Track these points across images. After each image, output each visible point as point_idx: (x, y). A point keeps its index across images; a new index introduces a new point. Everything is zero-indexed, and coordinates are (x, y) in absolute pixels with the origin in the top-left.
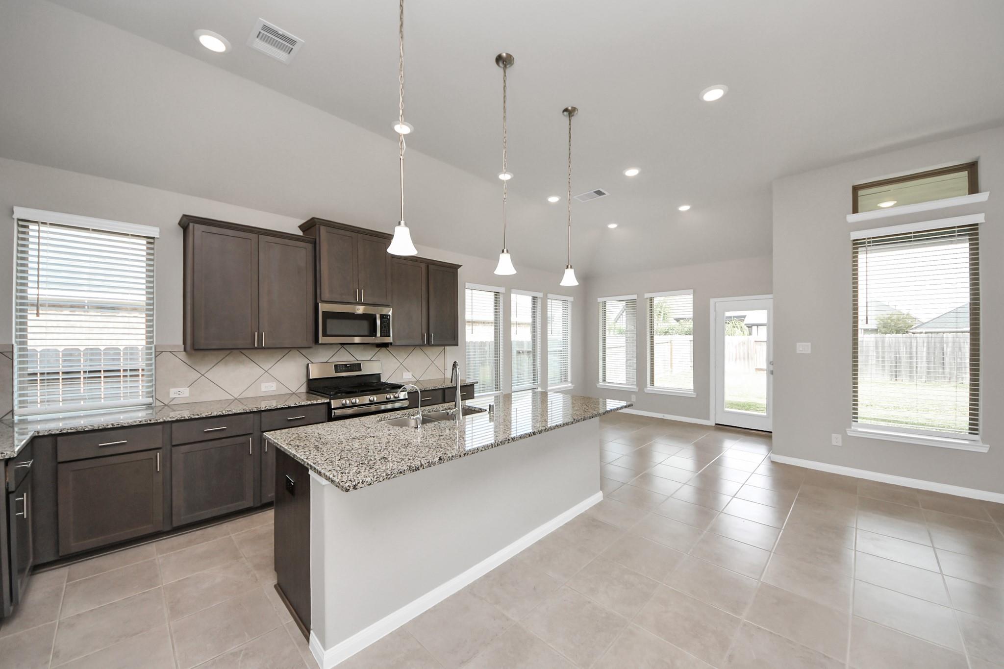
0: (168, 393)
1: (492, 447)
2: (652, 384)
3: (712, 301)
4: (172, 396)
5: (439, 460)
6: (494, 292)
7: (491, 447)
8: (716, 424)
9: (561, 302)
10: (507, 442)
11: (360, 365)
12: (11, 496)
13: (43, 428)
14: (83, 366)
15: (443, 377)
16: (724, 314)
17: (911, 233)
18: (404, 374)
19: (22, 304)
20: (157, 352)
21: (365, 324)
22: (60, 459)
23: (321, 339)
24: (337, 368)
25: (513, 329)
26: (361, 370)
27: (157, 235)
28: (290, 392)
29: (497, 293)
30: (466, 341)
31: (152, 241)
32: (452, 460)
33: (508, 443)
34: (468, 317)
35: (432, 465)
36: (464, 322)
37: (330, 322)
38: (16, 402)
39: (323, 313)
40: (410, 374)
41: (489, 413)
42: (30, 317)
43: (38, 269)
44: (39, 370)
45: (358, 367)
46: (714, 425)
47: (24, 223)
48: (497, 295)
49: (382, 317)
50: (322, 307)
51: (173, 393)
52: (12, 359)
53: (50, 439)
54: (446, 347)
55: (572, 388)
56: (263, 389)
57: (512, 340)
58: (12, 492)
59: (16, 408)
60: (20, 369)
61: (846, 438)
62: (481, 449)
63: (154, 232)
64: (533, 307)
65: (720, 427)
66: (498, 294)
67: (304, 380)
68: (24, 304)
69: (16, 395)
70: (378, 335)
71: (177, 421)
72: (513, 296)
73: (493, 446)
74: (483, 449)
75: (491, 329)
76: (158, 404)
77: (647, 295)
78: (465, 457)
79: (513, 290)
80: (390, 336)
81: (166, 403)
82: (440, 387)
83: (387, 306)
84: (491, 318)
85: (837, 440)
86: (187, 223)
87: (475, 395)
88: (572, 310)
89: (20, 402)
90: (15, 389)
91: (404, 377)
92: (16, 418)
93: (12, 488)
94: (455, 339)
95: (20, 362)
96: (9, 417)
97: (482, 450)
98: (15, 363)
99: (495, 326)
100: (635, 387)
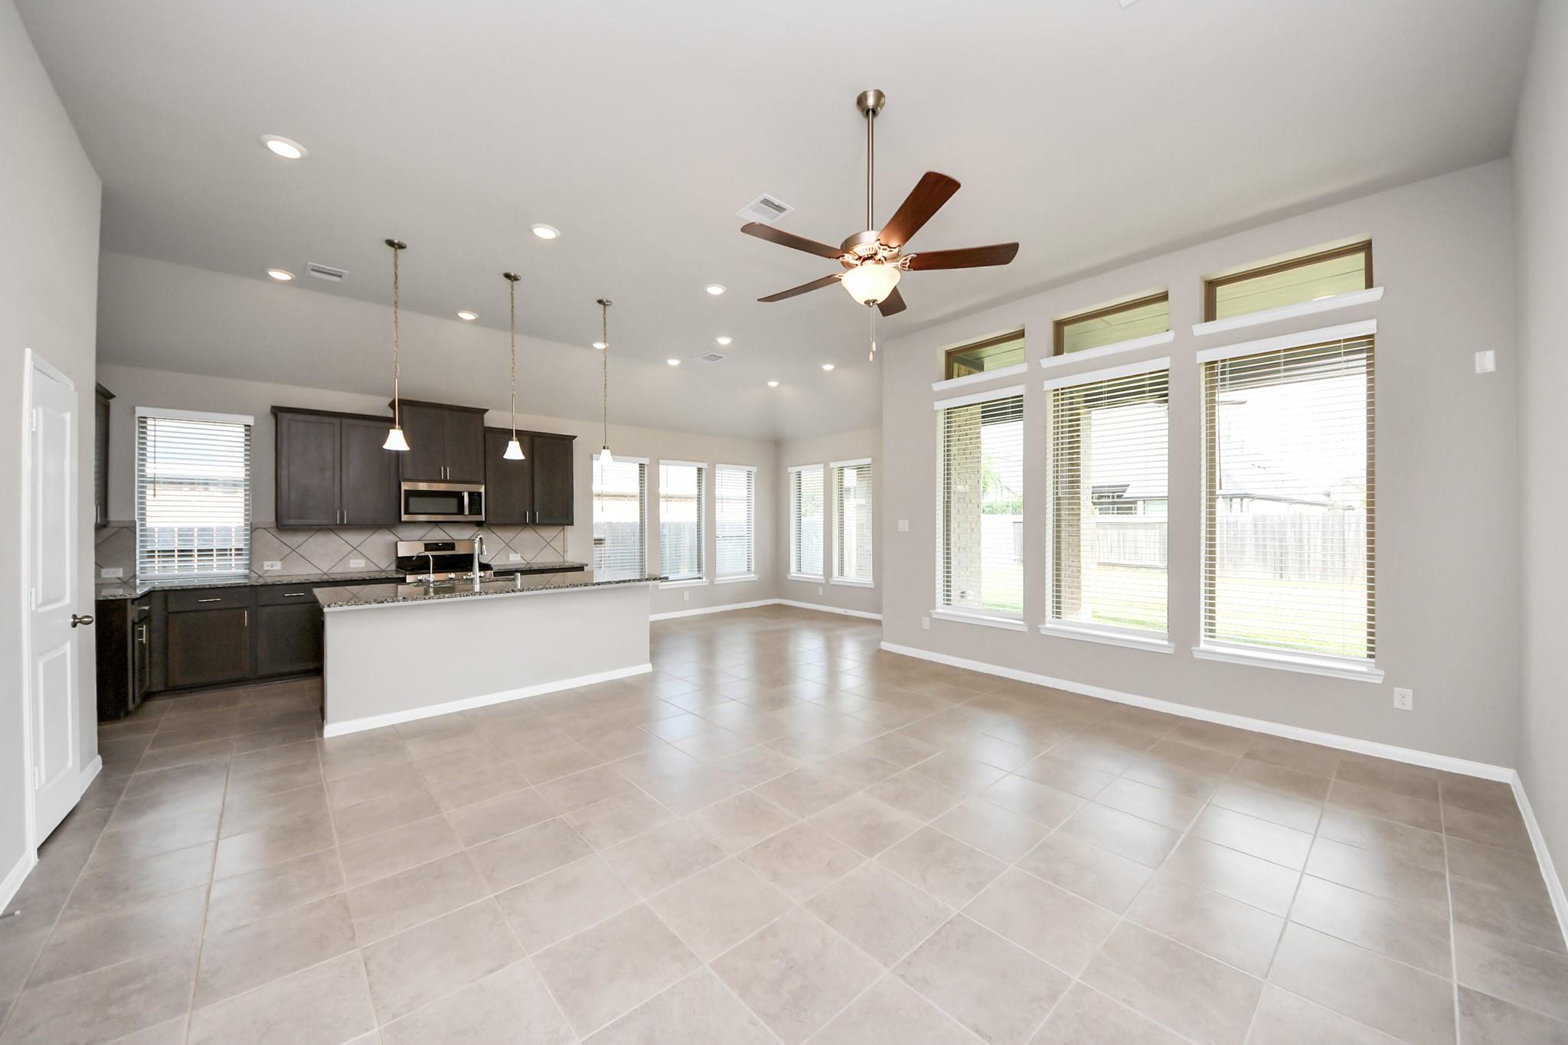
0: (263, 566)
2: (841, 573)
4: (266, 568)
6: (638, 464)
11: (454, 544)
12: (136, 626)
13: (157, 585)
14: (196, 545)
15: (562, 560)
18: (511, 555)
19: (142, 482)
20: (253, 529)
21: (454, 502)
22: (170, 610)
23: (404, 518)
24: (428, 547)
25: (663, 504)
26: (454, 550)
27: (252, 424)
28: (378, 569)
29: (642, 464)
30: (595, 519)
31: (248, 428)
34: (596, 488)
37: (412, 500)
38: (138, 569)
39: (406, 491)
40: (519, 555)
42: (148, 498)
43: (155, 458)
44: (156, 548)
45: (450, 546)
47: (143, 420)
48: (641, 466)
49: (471, 494)
50: (405, 486)
51: (267, 565)
52: (135, 532)
53: (163, 593)
54: (566, 527)
55: (756, 579)
56: (352, 566)
57: (662, 520)
58: (136, 623)
59: (138, 573)
60: (142, 547)
61: (933, 621)
63: (250, 420)
64: (697, 479)
67: (394, 558)
68: (145, 481)
69: (138, 562)
70: (467, 512)
71: (262, 585)
72: (662, 469)
75: (636, 504)
76: (254, 575)
79: (663, 461)
80: (481, 514)
81: (261, 574)
83: (479, 483)
85: (926, 623)
86: (277, 411)
89: (141, 568)
90: (137, 557)
91: (510, 559)
92: (138, 581)
93: (136, 620)
94: (568, 518)
95: (141, 541)
96: (132, 580)
98: (138, 536)
99: (640, 501)
100: (822, 578)
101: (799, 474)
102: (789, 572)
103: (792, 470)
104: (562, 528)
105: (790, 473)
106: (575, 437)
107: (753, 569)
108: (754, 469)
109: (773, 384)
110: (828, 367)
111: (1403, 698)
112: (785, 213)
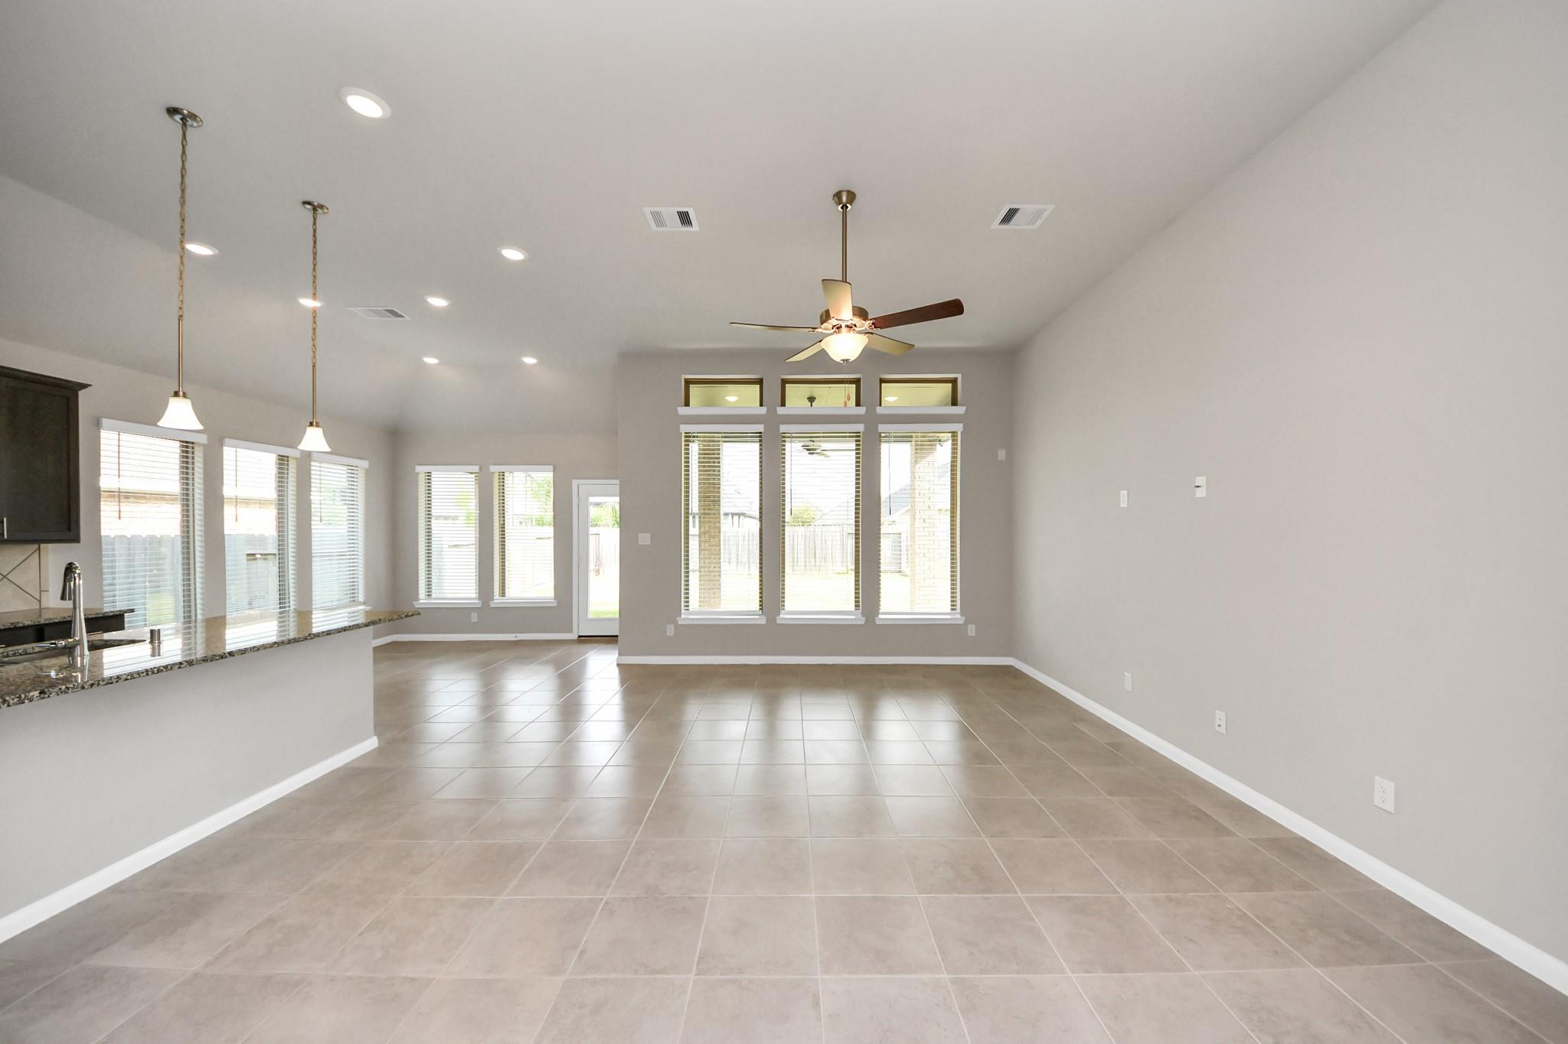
1: (148, 674)
2: (503, 593)
3: (575, 483)
5: (40, 693)
6: (181, 441)
7: (144, 674)
8: (580, 636)
9: (345, 468)
10: (177, 667)
15: (38, 607)
16: (588, 500)
17: (721, 433)
25: (229, 511)
29: (187, 442)
30: (103, 533)
32: (66, 692)
33: (180, 668)
34: (107, 482)
35: (26, 701)
36: (96, 494)
41: (152, 642)
46: (576, 637)
48: (187, 447)
54: (43, 546)
57: (226, 532)
61: (678, 627)
62: (125, 677)
64: (279, 473)
65: (585, 639)
66: (190, 445)
72: (229, 453)
73: (150, 673)
74: (129, 677)
75: (175, 511)
77: (493, 468)
78: (92, 689)
79: (227, 440)
82: (29, 623)
84: (175, 487)
85: (670, 630)
87: (126, 626)
88: (367, 481)
94: (69, 529)
97: (127, 679)
99: (183, 505)
100: (477, 601)
101: (429, 474)
102: (417, 599)
103: (421, 470)
104: (36, 546)
105: (418, 474)
106: (84, 386)
107: (361, 598)
108: (365, 464)
109: (431, 361)
110: (529, 360)
111: (972, 630)
112: (688, 229)
